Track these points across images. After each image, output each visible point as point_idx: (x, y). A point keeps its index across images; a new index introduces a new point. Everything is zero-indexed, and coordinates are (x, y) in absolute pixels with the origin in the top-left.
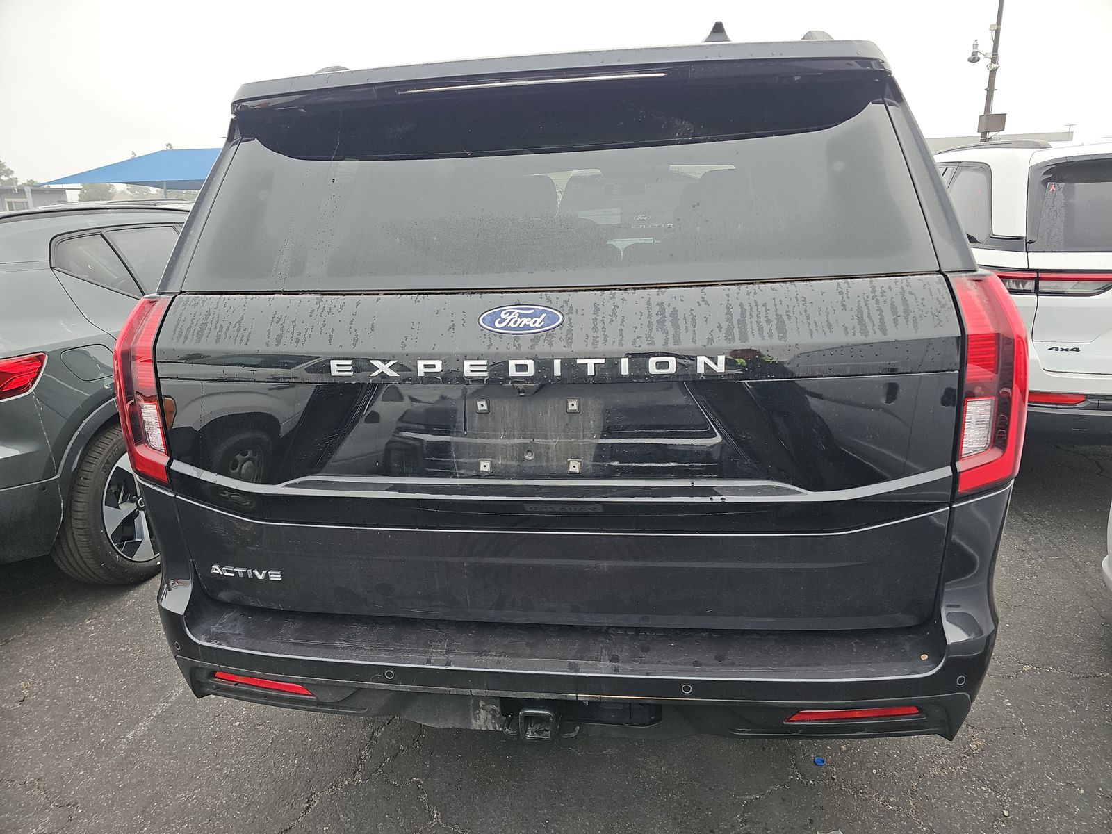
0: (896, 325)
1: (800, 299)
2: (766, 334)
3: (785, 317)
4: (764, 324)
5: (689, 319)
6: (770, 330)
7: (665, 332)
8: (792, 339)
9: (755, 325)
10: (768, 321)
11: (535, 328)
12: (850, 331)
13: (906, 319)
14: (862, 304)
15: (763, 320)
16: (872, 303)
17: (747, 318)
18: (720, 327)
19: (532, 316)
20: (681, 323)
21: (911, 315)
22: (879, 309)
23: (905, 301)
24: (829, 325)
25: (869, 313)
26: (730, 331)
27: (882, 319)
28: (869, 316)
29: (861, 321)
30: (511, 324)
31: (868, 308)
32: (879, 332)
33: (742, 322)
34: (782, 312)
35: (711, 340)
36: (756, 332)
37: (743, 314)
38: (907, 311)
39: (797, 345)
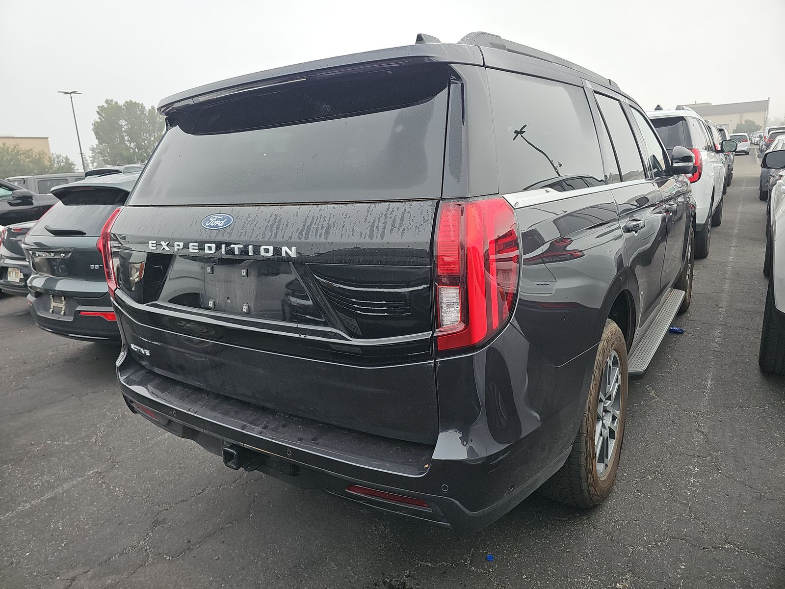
0: (391, 232)
1: (345, 214)
2: (318, 236)
3: (332, 225)
4: (320, 229)
5: (285, 225)
6: (321, 233)
7: (272, 231)
8: (330, 239)
9: (315, 229)
10: (323, 227)
11: (220, 226)
12: (363, 236)
13: (399, 229)
14: (377, 218)
15: (320, 227)
16: (383, 219)
17: (314, 224)
18: (297, 230)
19: (221, 220)
20: (281, 227)
21: (403, 227)
22: (385, 223)
23: (403, 217)
24: (353, 232)
25: (378, 225)
26: (301, 234)
27: (384, 229)
28: (377, 227)
29: (372, 231)
30: (212, 225)
31: (379, 222)
32: (379, 237)
33: (309, 227)
34: (331, 223)
35: (291, 237)
36: (314, 234)
37: (311, 223)
38: (401, 224)
39: (332, 243)
